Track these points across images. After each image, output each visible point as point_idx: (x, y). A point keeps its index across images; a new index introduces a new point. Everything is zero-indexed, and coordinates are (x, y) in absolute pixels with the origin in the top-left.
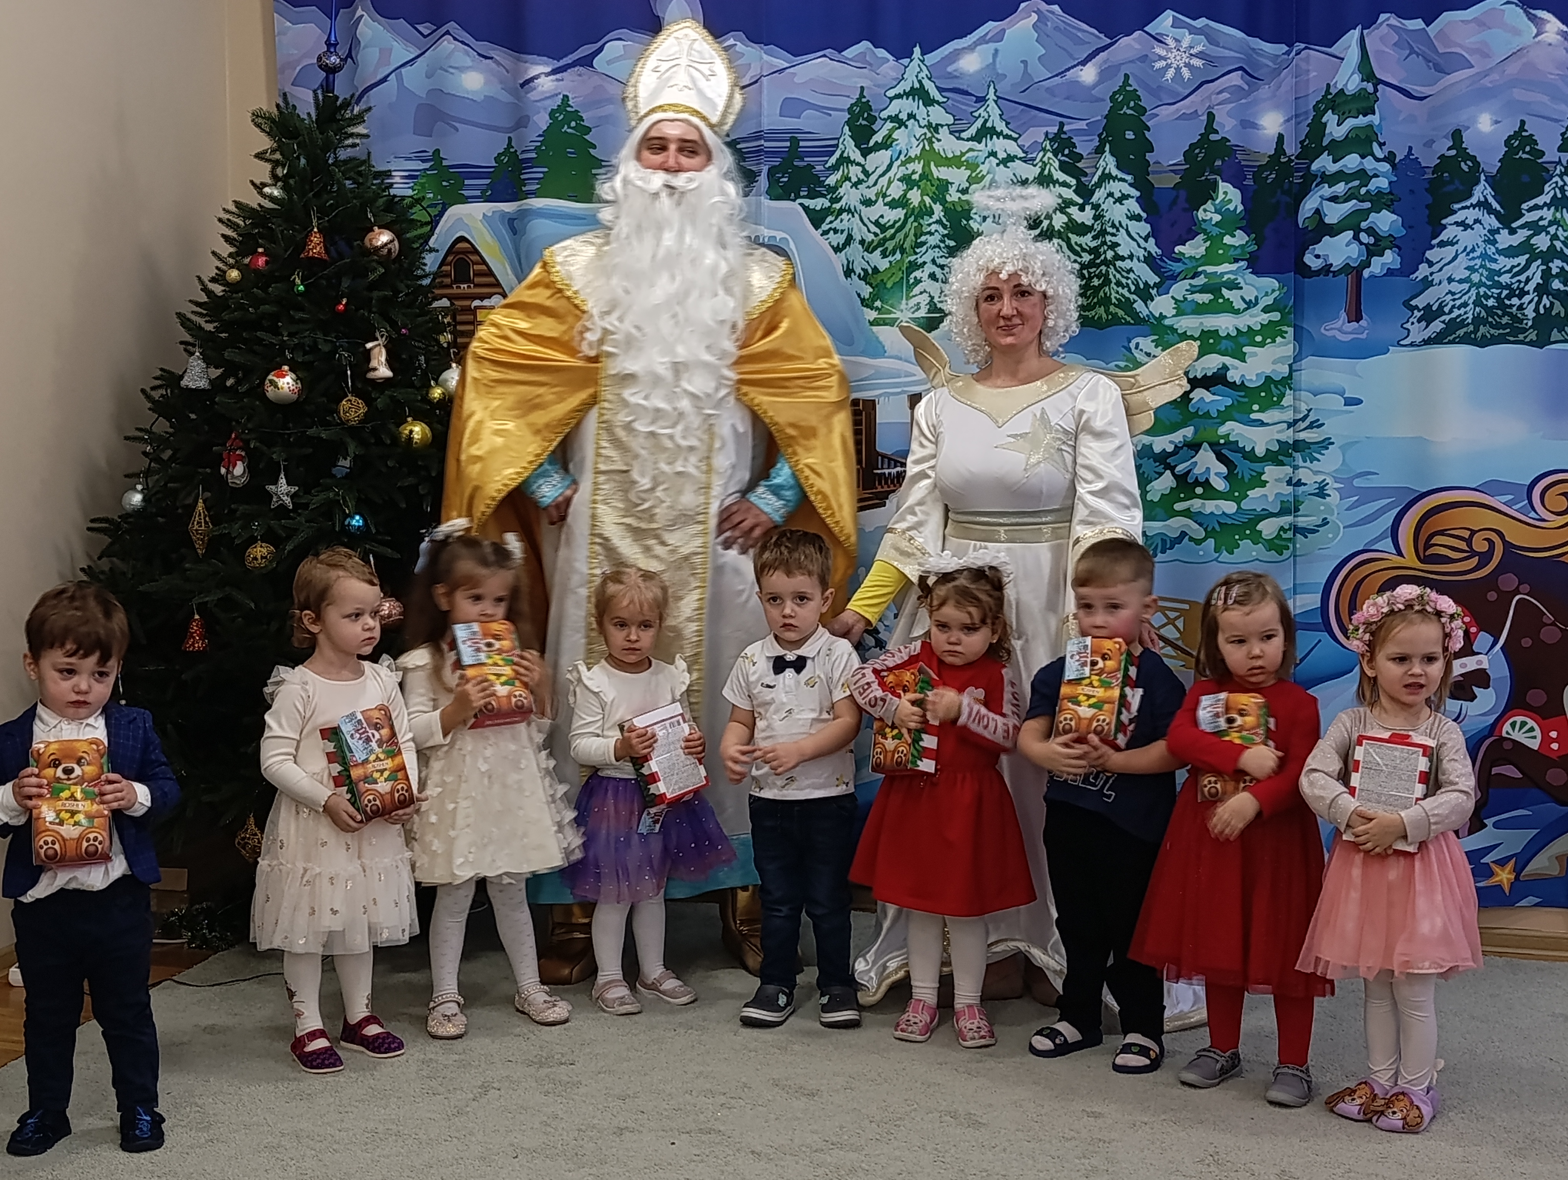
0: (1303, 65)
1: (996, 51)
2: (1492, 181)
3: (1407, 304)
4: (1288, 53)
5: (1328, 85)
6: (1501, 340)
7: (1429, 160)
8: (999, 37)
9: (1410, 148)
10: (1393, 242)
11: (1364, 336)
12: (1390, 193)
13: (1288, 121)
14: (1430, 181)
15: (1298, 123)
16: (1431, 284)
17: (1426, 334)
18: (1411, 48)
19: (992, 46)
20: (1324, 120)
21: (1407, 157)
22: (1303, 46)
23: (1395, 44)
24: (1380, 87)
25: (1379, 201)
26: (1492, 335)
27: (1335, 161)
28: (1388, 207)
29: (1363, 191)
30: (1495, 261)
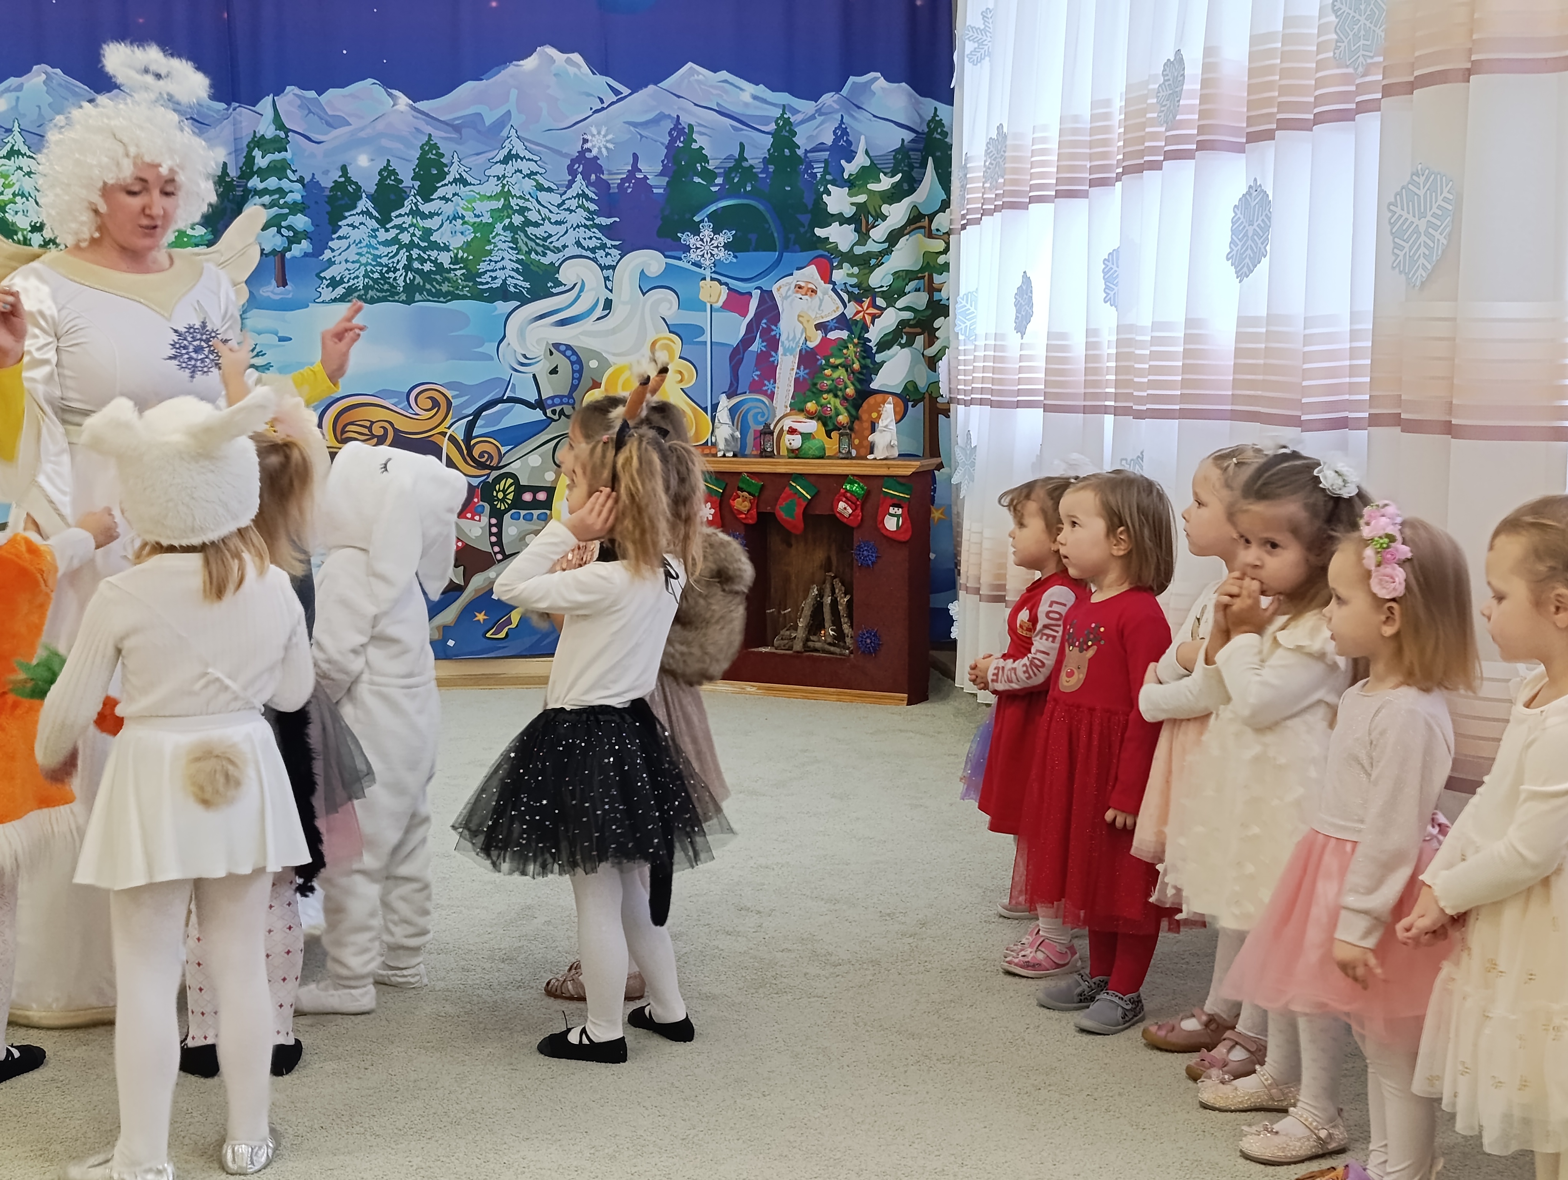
0: (238, 117)
1: (18, 98)
2: (371, 197)
3: (318, 275)
4: (227, 109)
5: (255, 132)
6: (384, 299)
7: (327, 183)
8: (19, 88)
9: (313, 174)
10: (306, 235)
11: (290, 296)
12: (303, 203)
13: (230, 154)
14: (328, 197)
15: (237, 156)
16: (334, 263)
17: (334, 295)
18: (309, 109)
19: (14, 94)
20: (253, 154)
21: (312, 180)
22: (237, 104)
23: (299, 107)
24: (289, 134)
25: (295, 208)
26: (378, 297)
27: (261, 182)
28: (301, 212)
29: (282, 201)
30: (377, 249)
